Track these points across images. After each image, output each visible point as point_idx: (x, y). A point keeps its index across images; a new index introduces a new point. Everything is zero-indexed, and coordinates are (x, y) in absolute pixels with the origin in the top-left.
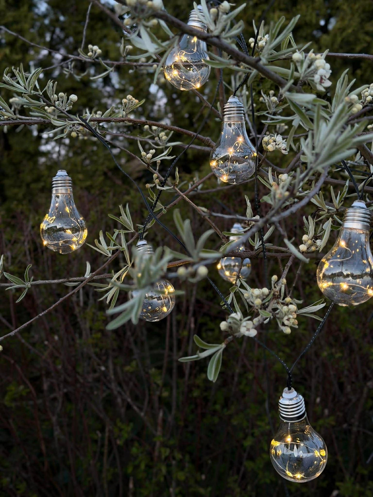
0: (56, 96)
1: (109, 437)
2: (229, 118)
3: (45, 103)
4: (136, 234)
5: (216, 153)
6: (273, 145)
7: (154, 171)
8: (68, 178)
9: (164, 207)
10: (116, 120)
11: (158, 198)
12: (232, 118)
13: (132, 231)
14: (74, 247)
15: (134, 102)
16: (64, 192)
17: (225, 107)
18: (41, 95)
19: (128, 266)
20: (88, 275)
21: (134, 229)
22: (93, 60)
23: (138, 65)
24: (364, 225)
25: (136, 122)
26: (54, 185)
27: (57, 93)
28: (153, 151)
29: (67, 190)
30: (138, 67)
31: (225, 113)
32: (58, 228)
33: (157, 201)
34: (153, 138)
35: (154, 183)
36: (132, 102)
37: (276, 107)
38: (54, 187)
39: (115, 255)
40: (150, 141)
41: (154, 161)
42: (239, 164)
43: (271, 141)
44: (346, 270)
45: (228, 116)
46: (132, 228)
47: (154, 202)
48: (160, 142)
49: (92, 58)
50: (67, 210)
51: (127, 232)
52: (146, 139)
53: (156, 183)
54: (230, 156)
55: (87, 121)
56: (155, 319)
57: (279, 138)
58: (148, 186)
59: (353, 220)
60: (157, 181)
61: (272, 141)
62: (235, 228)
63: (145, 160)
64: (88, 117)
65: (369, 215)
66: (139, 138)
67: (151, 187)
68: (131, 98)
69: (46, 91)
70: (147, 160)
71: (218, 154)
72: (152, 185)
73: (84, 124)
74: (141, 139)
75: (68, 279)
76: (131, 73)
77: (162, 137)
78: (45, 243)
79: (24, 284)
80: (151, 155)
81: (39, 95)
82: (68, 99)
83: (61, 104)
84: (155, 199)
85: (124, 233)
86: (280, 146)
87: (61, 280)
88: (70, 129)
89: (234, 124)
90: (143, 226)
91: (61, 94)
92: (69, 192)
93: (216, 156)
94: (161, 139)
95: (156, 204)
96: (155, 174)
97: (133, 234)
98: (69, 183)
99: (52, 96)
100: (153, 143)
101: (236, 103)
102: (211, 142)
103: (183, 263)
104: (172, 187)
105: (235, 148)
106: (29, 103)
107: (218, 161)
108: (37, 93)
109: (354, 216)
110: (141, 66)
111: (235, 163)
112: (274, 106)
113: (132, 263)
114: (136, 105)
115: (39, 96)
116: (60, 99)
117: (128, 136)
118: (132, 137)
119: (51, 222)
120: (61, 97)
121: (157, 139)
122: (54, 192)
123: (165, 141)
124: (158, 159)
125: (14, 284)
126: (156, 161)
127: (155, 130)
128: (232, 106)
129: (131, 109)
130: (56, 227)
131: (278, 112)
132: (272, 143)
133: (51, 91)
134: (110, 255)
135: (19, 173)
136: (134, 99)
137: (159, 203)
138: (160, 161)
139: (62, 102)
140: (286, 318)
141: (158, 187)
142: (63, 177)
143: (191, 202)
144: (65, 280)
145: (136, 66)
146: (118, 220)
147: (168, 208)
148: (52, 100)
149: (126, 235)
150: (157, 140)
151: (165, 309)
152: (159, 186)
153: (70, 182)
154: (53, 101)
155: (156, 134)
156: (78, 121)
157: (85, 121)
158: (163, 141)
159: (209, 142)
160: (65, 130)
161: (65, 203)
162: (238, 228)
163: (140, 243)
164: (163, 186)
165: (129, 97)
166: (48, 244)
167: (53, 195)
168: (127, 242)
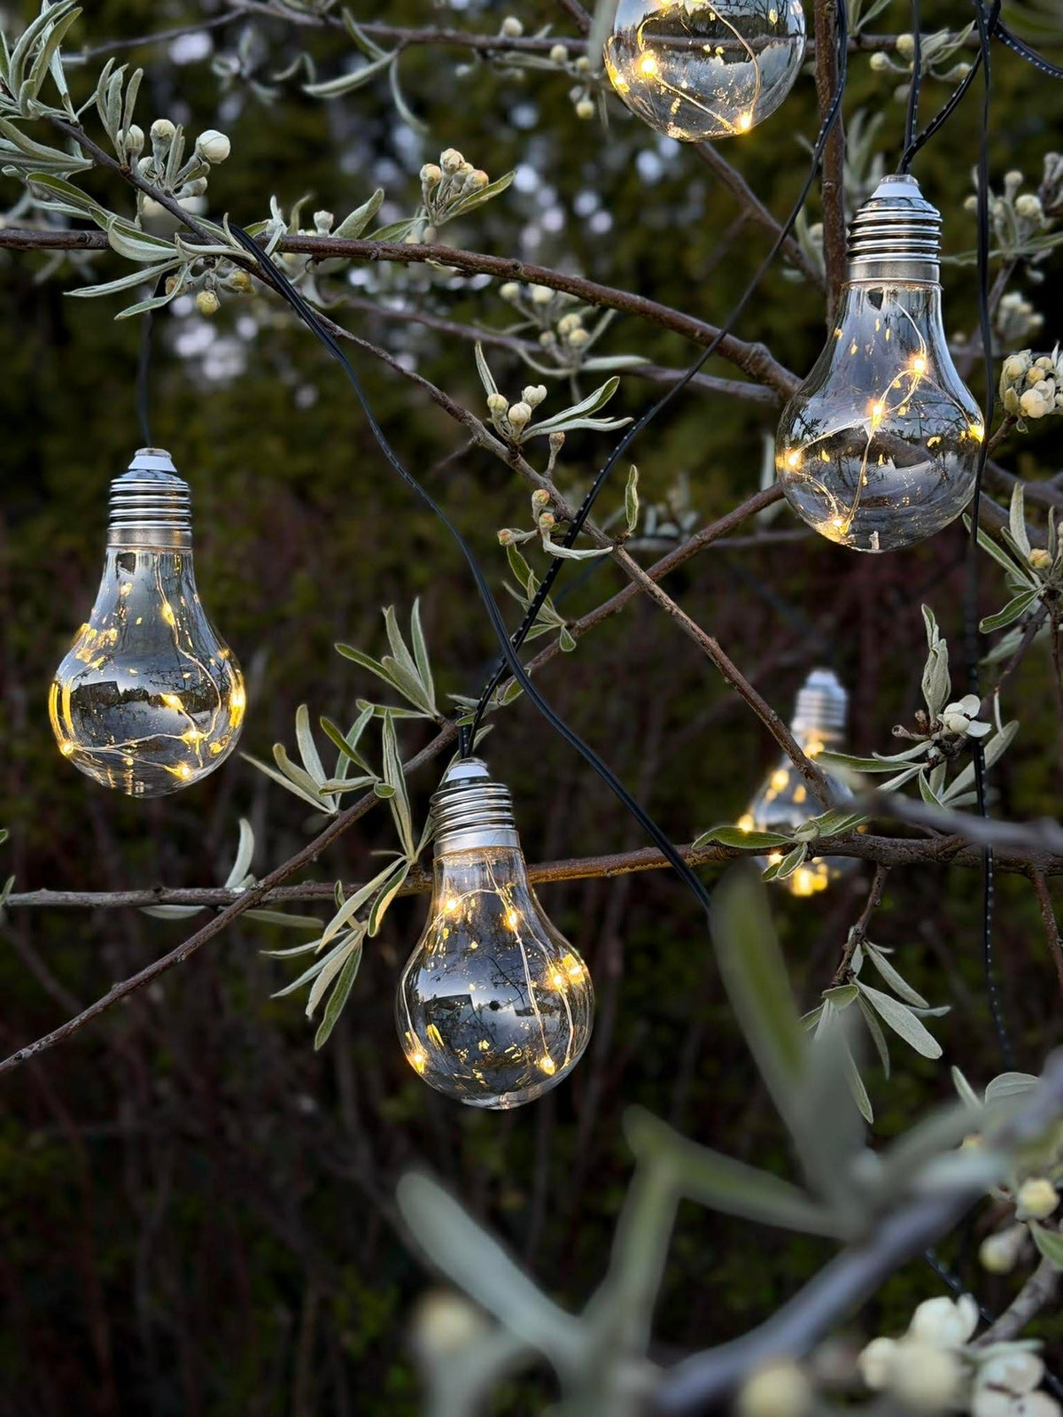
0: (136, 131)
2: (875, 267)
3: (89, 162)
4: (447, 728)
5: (808, 415)
6: (1043, 392)
7: (534, 474)
8: (178, 484)
9: (564, 623)
10: (389, 251)
11: (544, 591)
12: (887, 270)
13: (428, 715)
14: (185, 773)
15: (468, 179)
16: (154, 540)
17: (861, 219)
18: (75, 125)
19: (404, 863)
20: (237, 883)
21: (438, 705)
22: (322, 16)
23: (493, 47)
25: (471, 263)
26: (117, 512)
27: (144, 117)
28: (536, 393)
29: (168, 532)
30: (491, 53)
31: (859, 245)
32: (121, 690)
33: (539, 600)
34: (531, 334)
35: (530, 525)
36: (462, 180)
37: (1031, 237)
38: (114, 520)
39: (353, 808)
40: (521, 348)
41: (538, 432)
42: (897, 465)
43: (1036, 373)
45: (868, 258)
46: (431, 700)
47: (526, 604)
48: (561, 351)
49: (316, 11)
50: (168, 612)
51: (407, 714)
52: (506, 335)
53: (542, 526)
54: (870, 435)
55: (268, 250)
58: (507, 536)
60: (546, 520)
61: (1042, 373)
62: (815, 687)
63: (500, 431)
64: (273, 232)
66: (478, 333)
67: (518, 543)
68: (456, 163)
69: (94, 107)
70: (510, 428)
71: (815, 423)
72: (526, 536)
73: (252, 258)
74: (488, 338)
75: (157, 891)
76: (465, 76)
77: (567, 334)
78: (67, 748)
80: (529, 410)
81: (67, 121)
82: (189, 149)
83: (159, 168)
84: (532, 594)
85: (397, 721)
87: (128, 896)
88: (191, 279)
89: (895, 294)
90: (475, 702)
91: (164, 126)
92: (176, 544)
93: (808, 430)
94: (564, 339)
95: (534, 610)
96: (540, 491)
97: (431, 728)
98: (183, 507)
99: (120, 133)
100: (533, 355)
101: (911, 204)
102: (770, 364)
103: (632, 867)
104: (611, 549)
105: (895, 398)
106: (19, 155)
107: (812, 451)
108: (54, 112)
110: (507, 47)
111: (880, 462)
112: (1027, 231)
113: (421, 847)
114: (479, 195)
115: (66, 126)
116: (155, 147)
117: (436, 323)
118: (451, 326)
119: (95, 665)
120: (165, 139)
121: (547, 338)
122: (115, 539)
123: (579, 347)
124: (557, 427)
126: (548, 435)
127: (543, 305)
128: (892, 216)
129: (457, 207)
130: (114, 685)
131: (1035, 260)
132: (1042, 385)
133: (117, 107)
134: (333, 809)
136: (468, 167)
137: (547, 609)
138: (561, 436)
139: (165, 161)
141: (550, 546)
142: (156, 477)
143: (682, 614)
144: (147, 895)
145: (483, 51)
146: (375, 666)
147: (579, 629)
148: (117, 145)
149: (403, 727)
150: (549, 345)
151: (546, 1063)
152: (553, 538)
153: (183, 499)
154: (122, 155)
155: (544, 320)
157: (257, 246)
158: (571, 348)
159: (763, 365)
160: (169, 281)
161: (160, 588)
162: (825, 689)
163: (458, 771)
164: (568, 543)
165: (451, 156)
166: (77, 753)
167: (111, 554)
168: (405, 761)
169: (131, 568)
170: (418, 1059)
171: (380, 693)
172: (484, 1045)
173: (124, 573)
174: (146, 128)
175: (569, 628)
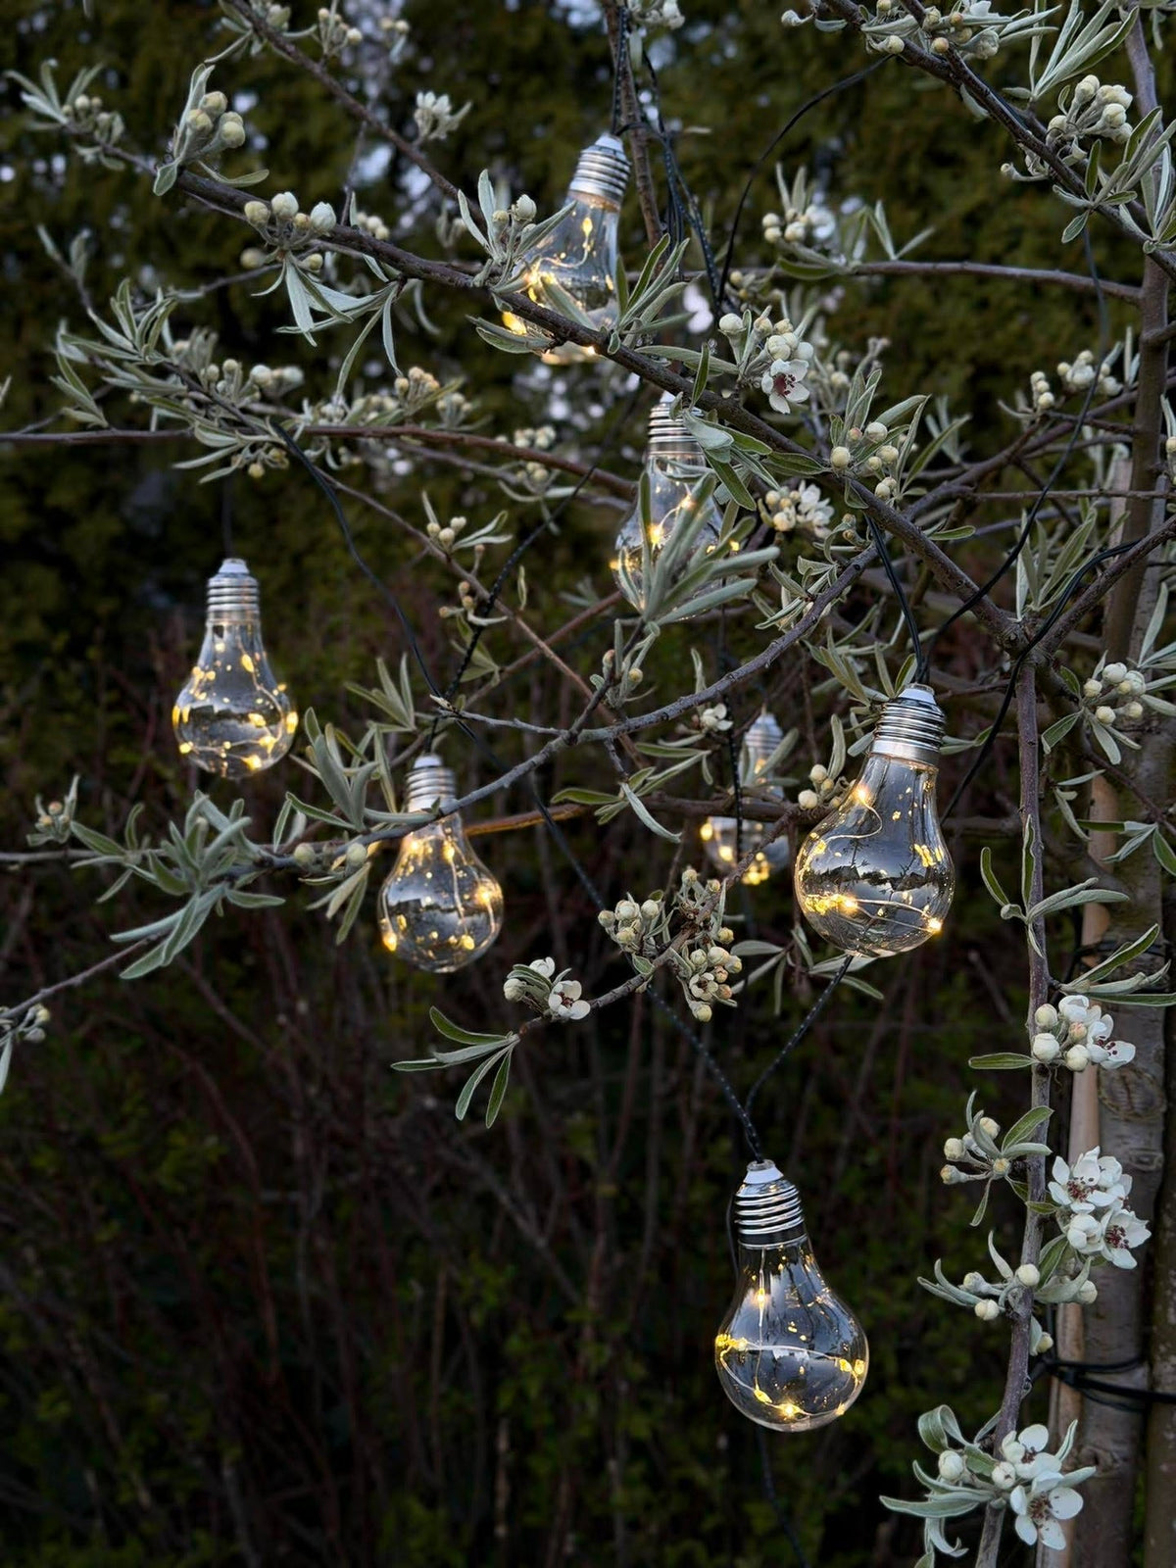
0: (214, 369)
1: (448, 1301)
4: (418, 738)
6: (788, 514)
7: (463, 571)
8: (252, 581)
9: (496, 668)
10: (377, 433)
11: (473, 646)
12: (669, 447)
13: (409, 729)
14: (255, 763)
15: (426, 386)
16: (235, 617)
21: (416, 723)
24: (922, 750)
25: (431, 438)
26: (212, 600)
27: (219, 362)
28: (459, 521)
29: (243, 610)
31: (653, 432)
32: (217, 711)
33: (470, 652)
35: (459, 604)
36: (423, 386)
38: (211, 604)
41: (463, 545)
43: (786, 502)
44: (864, 864)
45: (660, 439)
46: (411, 719)
47: (463, 651)
48: (532, 485)
50: (247, 662)
53: (466, 605)
55: (296, 436)
56: (442, 966)
57: (810, 496)
58: (445, 611)
59: (897, 735)
60: (468, 601)
61: (789, 502)
64: (299, 424)
65: (939, 724)
67: (452, 616)
68: (418, 377)
70: (436, 545)
72: (456, 611)
73: (284, 441)
78: (185, 748)
79: (122, 854)
80: (455, 532)
82: (246, 377)
83: (228, 388)
85: (385, 733)
86: (809, 517)
88: (249, 455)
91: (230, 363)
92: (250, 618)
93: (625, 543)
96: (466, 582)
97: (411, 738)
98: (252, 595)
99: (203, 369)
100: (510, 487)
104: (510, 617)
108: (163, 361)
109: (898, 724)
114: (435, 395)
115: (169, 368)
116: (226, 375)
119: (201, 696)
120: (231, 372)
122: (211, 617)
124: (476, 541)
125: (96, 852)
126: (471, 547)
129: (420, 404)
130: (211, 707)
132: (787, 510)
133: (200, 356)
135: (273, 521)
136: (428, 377)
137: (484, 659)
138: (481, 547)
139: (232, 384)
140: (695, 979)
141: (471, 617)
142: (237, 577)
146: (371, 697)
147: (509, 672)
148: (202, 379)
150: (524, 480)
151: (468, 943)
152: (476, 614)
153: (254, 590)
154: (204, 384)
156: (267, 433)
157: (287, 434)
158: (536, 482)
160: (233, 458)
161: (240, 646)
162: (767, 727)
163: (422, 761)
164: (485, 616)
165: (416, 372)
166: (191, 752)
167: (209, 625)
168: (392, 759)
169: (221, 636)
170: (391, 941)
171: (378, 715)
172: (435, 935)
173: (217, 638)
174: (220, 365)
175: (501, 672)
